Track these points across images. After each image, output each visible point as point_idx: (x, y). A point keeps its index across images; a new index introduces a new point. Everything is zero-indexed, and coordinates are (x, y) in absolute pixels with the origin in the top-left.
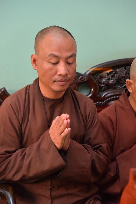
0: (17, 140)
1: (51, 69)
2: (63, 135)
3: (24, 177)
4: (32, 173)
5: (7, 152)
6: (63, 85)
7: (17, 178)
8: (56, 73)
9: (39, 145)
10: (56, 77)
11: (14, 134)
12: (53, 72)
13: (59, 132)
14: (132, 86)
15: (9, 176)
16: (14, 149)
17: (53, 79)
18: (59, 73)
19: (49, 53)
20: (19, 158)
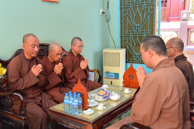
0: (19, 75)
1: (32, 49)
2: (39, 71)
3: (25, 87)
4: (28, 86)
5: (17, 80)
6: (36, 55)
7: (23, 88)
8: (34, 50)
9: (29, 76)
10: (34, 52)
11: (18, 73)
12: (33, 50)
13: (38, 70)
14: (51, 53)
15: (19, 88)
16: (19, 79)
17: (33, 52)
18: (35, 50)
19: (32, 43)
20: (22, 81)
